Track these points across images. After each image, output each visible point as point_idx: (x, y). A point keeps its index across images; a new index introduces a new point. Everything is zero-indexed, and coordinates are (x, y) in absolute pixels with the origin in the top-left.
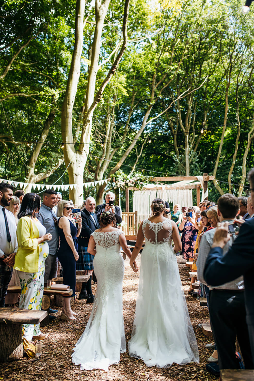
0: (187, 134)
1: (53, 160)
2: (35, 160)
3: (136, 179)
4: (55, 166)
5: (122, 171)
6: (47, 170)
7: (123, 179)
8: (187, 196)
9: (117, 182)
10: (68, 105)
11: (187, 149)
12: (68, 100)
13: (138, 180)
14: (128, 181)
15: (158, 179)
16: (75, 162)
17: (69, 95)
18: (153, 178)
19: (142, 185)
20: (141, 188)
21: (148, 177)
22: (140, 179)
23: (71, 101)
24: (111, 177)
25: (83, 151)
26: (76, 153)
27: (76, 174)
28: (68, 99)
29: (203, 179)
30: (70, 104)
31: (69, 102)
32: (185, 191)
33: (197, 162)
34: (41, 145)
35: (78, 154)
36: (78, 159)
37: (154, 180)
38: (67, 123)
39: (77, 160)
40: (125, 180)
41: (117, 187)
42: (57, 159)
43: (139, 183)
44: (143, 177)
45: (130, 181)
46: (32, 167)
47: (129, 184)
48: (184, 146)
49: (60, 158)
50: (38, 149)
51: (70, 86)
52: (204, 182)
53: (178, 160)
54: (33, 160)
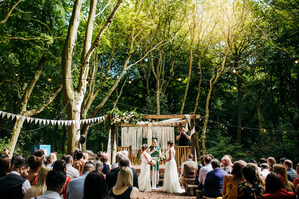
0: (158, 79)
1: (44, 98)
2: (28, 97)
3: (131, 117)
4: (45, 104)
5: (118, 109)
6: (38, 107)
7: (119, 116)
8: (170, 132)
9: (113, 119)
10: (68, 48)
11: (158, 92)
12: (69, 44)
13: (132, 117)
14: (124, 118)
15: (150, 116)
16: (74, 100)
17: (70, 39)
18: (146, 116)
19: (136, 122)
20: (135, 124)
21: (142, 114)
22: (135, 116)
23: (71, 45)
24: (107, 114)
25: (81, 89)
26: (75, 91)
27: (74, 111)
28: (69, 42)
29: (190, 118)
30: (71, 47)
31: (70, 45)
32: (168, 128)
33: (167, 103)
34: (34, 84)
35: (76, 92)
36: (77, 97)
37: (146, 117)
38: (67, 64)
39: (75, 98)
40: (121, 117)
41: (114, 123)
42: (48, 97)
43: (133, 120)
44: (137, 115)
45: (125, 118)
46: (25, 104)
47: (125, 121)
48: (156, 89)
49: (50, 96)
50: (31, 87)
51: (71, 32)
52: (191, 120)
53: (150, 102)
54: (26, 98)
